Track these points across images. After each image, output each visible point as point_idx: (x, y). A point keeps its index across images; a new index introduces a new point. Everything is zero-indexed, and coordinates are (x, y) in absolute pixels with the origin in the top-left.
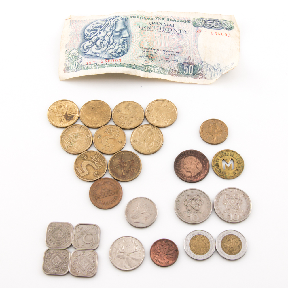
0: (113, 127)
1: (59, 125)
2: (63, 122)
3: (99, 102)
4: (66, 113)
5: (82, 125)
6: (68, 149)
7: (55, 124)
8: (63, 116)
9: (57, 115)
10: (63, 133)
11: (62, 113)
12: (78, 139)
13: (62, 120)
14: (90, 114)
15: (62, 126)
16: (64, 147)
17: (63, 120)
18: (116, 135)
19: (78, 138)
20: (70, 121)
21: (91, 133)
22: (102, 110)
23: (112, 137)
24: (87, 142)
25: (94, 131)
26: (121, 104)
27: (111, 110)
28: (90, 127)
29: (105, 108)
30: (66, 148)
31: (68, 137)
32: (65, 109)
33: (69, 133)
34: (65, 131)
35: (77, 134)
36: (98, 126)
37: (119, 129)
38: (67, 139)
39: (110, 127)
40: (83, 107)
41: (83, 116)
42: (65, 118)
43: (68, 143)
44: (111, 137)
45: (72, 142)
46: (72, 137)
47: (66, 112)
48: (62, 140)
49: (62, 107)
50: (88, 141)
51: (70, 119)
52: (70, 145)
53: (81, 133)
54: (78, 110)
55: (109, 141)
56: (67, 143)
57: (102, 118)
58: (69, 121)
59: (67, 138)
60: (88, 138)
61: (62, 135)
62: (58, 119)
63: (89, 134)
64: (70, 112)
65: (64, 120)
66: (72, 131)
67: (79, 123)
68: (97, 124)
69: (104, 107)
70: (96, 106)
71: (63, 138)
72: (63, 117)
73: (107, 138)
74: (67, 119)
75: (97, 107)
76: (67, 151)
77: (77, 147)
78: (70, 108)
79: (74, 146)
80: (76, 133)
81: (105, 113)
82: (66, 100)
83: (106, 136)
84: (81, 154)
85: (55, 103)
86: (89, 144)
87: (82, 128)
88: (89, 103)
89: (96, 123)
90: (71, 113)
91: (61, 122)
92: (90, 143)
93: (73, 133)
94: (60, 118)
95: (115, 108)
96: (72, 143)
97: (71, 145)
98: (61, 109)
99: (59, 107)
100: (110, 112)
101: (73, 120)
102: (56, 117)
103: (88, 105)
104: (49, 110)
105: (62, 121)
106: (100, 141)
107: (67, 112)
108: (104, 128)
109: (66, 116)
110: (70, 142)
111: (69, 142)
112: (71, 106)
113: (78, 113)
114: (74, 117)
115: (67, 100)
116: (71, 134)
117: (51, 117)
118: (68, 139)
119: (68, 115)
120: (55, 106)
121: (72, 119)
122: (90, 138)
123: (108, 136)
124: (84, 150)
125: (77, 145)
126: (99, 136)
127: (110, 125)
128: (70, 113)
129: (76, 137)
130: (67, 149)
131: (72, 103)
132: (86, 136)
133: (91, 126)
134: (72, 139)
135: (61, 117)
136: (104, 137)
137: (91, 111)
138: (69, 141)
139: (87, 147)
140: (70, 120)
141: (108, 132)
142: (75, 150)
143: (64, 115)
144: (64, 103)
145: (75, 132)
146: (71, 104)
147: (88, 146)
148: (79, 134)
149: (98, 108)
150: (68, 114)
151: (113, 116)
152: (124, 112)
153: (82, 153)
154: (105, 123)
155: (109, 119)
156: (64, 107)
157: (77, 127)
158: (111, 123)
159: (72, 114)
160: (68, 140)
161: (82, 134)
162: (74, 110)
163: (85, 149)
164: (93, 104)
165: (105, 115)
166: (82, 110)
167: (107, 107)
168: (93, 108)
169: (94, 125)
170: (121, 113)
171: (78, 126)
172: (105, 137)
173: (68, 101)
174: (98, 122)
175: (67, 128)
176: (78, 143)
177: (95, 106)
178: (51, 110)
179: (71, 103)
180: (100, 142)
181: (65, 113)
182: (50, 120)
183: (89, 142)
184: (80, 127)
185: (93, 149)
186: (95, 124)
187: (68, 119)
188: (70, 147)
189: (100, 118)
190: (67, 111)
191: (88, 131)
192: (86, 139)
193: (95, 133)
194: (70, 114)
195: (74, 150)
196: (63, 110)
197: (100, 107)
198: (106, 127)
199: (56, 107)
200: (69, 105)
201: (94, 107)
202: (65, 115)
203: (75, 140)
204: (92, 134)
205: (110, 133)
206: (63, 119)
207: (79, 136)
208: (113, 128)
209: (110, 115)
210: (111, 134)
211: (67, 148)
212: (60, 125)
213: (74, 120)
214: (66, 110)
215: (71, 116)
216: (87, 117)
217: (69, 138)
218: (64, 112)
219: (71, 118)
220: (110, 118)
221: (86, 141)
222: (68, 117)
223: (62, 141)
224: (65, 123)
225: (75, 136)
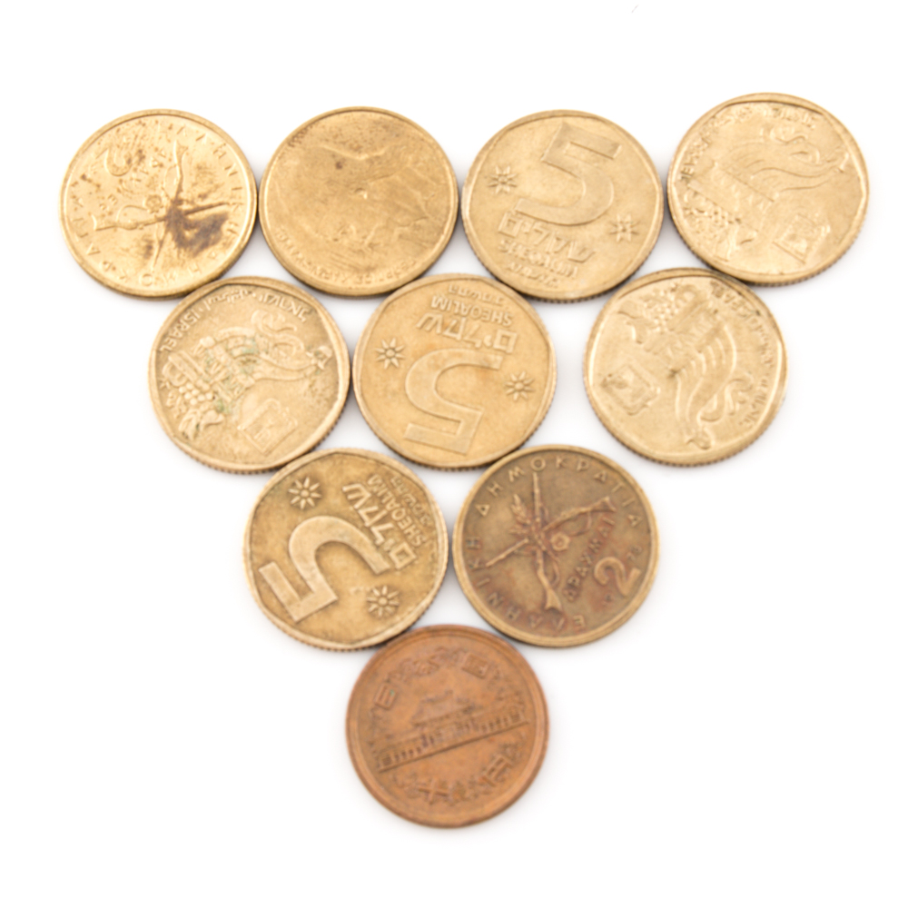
0: (473, 287)
1: (138, 285)
2: (161, 260)
3: (377, 123)
4: (178, 201)
5: (279, 282)
6: (201, 438)
7: (112, 278)
8: (159, 220)
9: (117, 217)
10: (164, 336)
11: (150, 198)
12: (258, 376)
13: (149, 248)
14: (325, 202)
15: (154, 289)
16: (174, 430)
17: (156, 246)
18: (492, 341)
19: (256, 368)
20: (206, 253)
21: (336, 329)
22: (396, 178)
23: (470, 356)
24: (313, 393)
25: (352, 319)
26: (511, 134)
27: (454, 176)
28: (328, 289)
29: (416, 162)
30: (190, 433)
31: (196, 358)
32: (164, 172)
33: (199, 336)
34: (177, 320)
35: (249, 342)
36: (378, 282)
37: (506, 301)
38: (191, 375)
39: (455, 292)
40: (280, 155)
41: (279, 219)
42: (170, 236)
43: (201, 398)
44: (460, 355)
45: (223, 395)
46: (222, 360)
47: (173, 195)
48: (159, 383)
49: (149, 162)
50: (319, 386)
51: (201, 241)
52: (212, 414)
53: (272, 331)
54: (246, 182)
55: (453, 382)
56: (193, 402)
57: (397, 231)
58: (196, 254)
59: (191, 365)
60: (321, 365)
61: (158, 352)
62: (127, 239)
63: (324, 338)
64: (199, 190)
65: (165, 249)
66: (216, 320)
67: (260, 265)
68: (369, 269)
69: (410, 158)
70: (358, 149)
71: (165, 369)
72: (158, 231)
73: (437, 367)
74: (181, 242)
75: (364, 157)
76: (195, 453)
77: (257, 426)
78: (199, 168)
79: (237, 423)
80: (249, 332)
81: (417, 194)
82: (169, 114)
83: (431, 348)
84: (284, 472)
85: (103, 133)
86: (331, 407)
87: (277, 297)
88: (315, 129)
89: (362, 262)
90: (203, 196)
91: (145, 264)
92: (333, 398)
93: (223, 332)
94: (137, 234)
95: (477, 160)
96: (221, 400)
97: (219, 411)
98: (142, 176)
99: (129, 161)
100: (446, 185)
101: (219, 246)
102: (114, 226)
103: (307, 139)
104: (66, 180)
105: (155, 252)
106: (395, 385)
107: (182, 195)
108: (415, 300)
109: (176, 222)
110: (209, 396)
111: (203, 393)
112: (202, 150)
113: (247, 196)
114: (225, 227)
115: (179, 115)
116: (217, 343)
117: (85, 230)
118: (200, 375)
119: (189, 212)
120: (106, 155)
121: (214, 243)
122: (332, 362)
123: (445, 353)
124: (297, 445)
125: (256, 414)
126: (390, 353)
127: (449, 279)
128: (200, 203)
129: (248, 359)
130: (197, 444)
131: (209, 134)
132: (308, 349)
133: (335, 282)
134: (221, 376)
135: (147, 229)
136: (417, 357)
137: (330, 182)
138: (206, 387)
139: (315, 427)
140: (205, 246)
141: (444, 327)
142: (246, 450)
143: (163, 213)
144: (155, 128)
145: (237, 330)
146: (204, 141)
147: (321, 421)
148: (261, 341)
149: (370, 161)
150: (185, 207)
151: (466, 214)
152: (534, 185)
153: (291, 468)
154: (418, 268)
155: (443, 238)
156: (161, 160)
157: (246, 289)
158: (460, 263)
159: (210, 207)
160: (200, 383)
161: (280, 337)
162: (222, 177)
163: (307, 436)
164: (336, 136)
165: (418, 207)
166: (275, 177)
167: (426, 157)
168: (339, 166)
169: (355, 277)
170: (517, 192)
171: (251, 285)
172: (425, 359)
173: (182, 122)
174: (376, 256)
175: (189, 300)
176: (260, 401)
177: (351, 147)
178: (83, 184)
179: (203, 130)
180: (394, 393)
181: (166, 202)
182: (77, 253)
183: (328, 393)
184: (268, 293)
185: (355, 437)
186: (356, 269)
187: (191, 243)
188: (212, 430)
189: (386, 227)
190: (180, 190)
191: (319, 319)
192: (309, 372)
193: (365, 333)
194: (203, 209)
195: (237, 450)
196: (152, 184)
197: (381, 152)
198: (429, 291)
199: (110, 160)
200: (191, 143)
201: (344, 159)
202: (169, 211)
203: (241, 378)
204: (343, 339)
205: (454, 330)
206: (161, 243)
207: (263, 355)
208: (472, 296)
209: (448, 208)
210: (458, 337)
211: (196, 436)
212: (140, 279)
213: (227, 245)
214: (176, 183)
215: (208, 218)
216: (307, 228)
217: (201, 370)
218: (162, 194)
219: (210, 231)
220: (448, 227)
221: (307, 383)
222: (189, 226)
223: (161, 388)
224: (173, 265)
225: (237, 352)
